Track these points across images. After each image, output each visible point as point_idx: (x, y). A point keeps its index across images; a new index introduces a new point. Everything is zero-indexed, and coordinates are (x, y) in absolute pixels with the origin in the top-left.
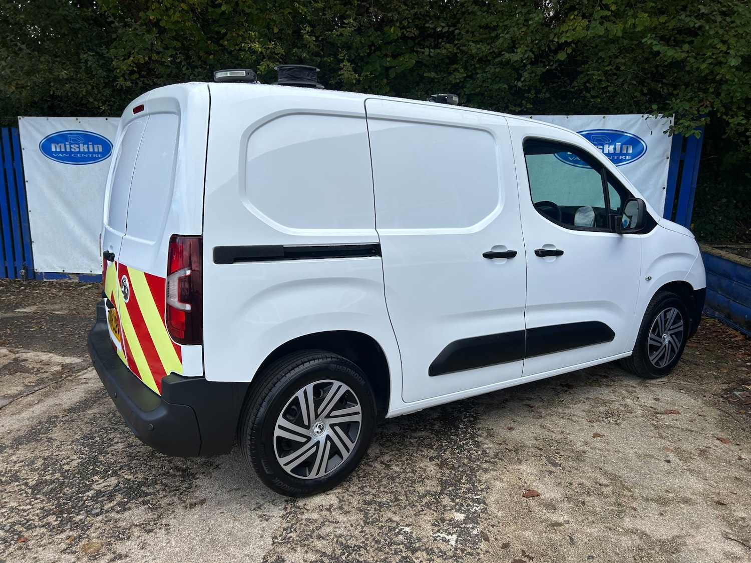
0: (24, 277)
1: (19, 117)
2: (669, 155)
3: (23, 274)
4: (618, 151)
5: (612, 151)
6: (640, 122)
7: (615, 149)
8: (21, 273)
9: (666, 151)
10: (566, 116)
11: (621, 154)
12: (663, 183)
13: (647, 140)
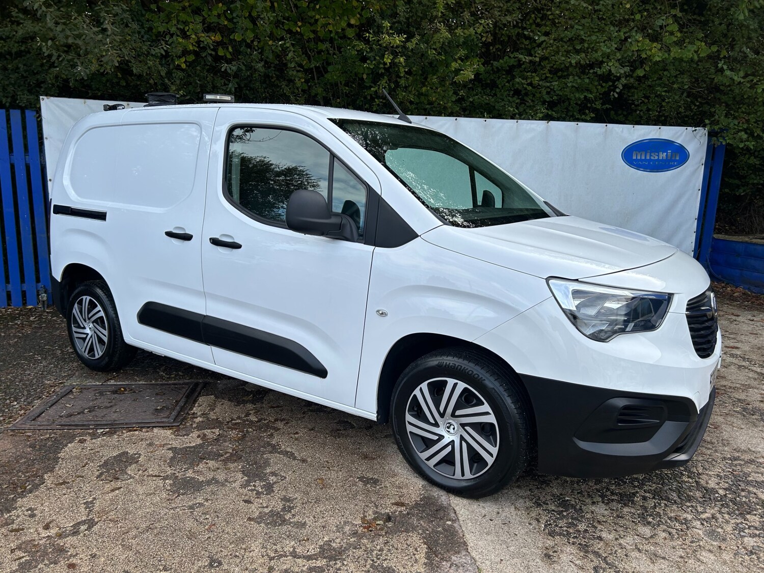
0: (46, 303)
1: (41, 97)
2: (704, 163)
3: (45, 299)
4: (669, 158)
5: (665, 158)
6: (684, 134)
7: (667, 155)
8: (42, 297)
9: (702, 158)
10: (632, 126)
11: (671, 160)
12: (699, 186)
13: (690, 148)
